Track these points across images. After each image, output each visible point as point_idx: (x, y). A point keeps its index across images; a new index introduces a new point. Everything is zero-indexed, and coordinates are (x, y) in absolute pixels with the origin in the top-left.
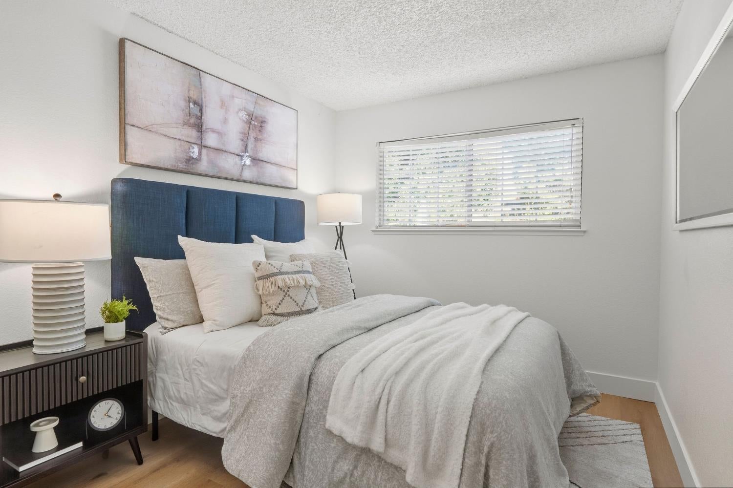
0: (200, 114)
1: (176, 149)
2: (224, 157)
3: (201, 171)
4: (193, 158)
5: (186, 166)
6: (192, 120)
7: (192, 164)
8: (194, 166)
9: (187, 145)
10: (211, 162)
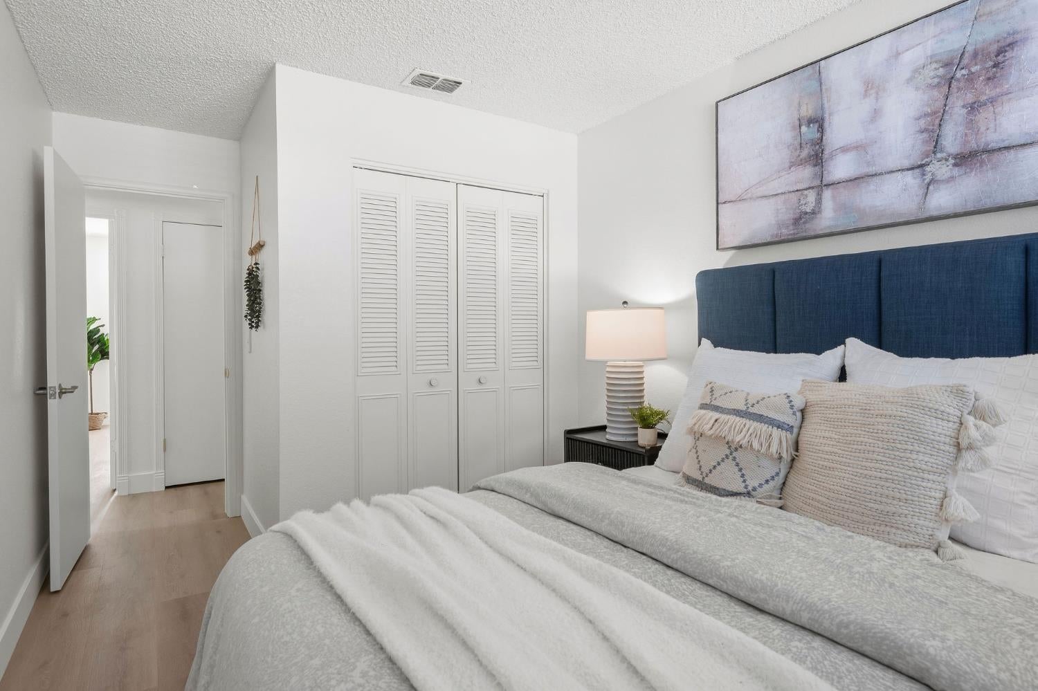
0: (818, 135)
1: (778, 210)
2: (872, 187)
3: (822, 230)
4: (806, 213)
5: (794, 230)
6: (805, 153)
7: (804, 223)
8: (808, 226)
9: (794, 197)
10: (842, 208)
